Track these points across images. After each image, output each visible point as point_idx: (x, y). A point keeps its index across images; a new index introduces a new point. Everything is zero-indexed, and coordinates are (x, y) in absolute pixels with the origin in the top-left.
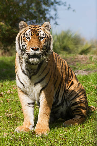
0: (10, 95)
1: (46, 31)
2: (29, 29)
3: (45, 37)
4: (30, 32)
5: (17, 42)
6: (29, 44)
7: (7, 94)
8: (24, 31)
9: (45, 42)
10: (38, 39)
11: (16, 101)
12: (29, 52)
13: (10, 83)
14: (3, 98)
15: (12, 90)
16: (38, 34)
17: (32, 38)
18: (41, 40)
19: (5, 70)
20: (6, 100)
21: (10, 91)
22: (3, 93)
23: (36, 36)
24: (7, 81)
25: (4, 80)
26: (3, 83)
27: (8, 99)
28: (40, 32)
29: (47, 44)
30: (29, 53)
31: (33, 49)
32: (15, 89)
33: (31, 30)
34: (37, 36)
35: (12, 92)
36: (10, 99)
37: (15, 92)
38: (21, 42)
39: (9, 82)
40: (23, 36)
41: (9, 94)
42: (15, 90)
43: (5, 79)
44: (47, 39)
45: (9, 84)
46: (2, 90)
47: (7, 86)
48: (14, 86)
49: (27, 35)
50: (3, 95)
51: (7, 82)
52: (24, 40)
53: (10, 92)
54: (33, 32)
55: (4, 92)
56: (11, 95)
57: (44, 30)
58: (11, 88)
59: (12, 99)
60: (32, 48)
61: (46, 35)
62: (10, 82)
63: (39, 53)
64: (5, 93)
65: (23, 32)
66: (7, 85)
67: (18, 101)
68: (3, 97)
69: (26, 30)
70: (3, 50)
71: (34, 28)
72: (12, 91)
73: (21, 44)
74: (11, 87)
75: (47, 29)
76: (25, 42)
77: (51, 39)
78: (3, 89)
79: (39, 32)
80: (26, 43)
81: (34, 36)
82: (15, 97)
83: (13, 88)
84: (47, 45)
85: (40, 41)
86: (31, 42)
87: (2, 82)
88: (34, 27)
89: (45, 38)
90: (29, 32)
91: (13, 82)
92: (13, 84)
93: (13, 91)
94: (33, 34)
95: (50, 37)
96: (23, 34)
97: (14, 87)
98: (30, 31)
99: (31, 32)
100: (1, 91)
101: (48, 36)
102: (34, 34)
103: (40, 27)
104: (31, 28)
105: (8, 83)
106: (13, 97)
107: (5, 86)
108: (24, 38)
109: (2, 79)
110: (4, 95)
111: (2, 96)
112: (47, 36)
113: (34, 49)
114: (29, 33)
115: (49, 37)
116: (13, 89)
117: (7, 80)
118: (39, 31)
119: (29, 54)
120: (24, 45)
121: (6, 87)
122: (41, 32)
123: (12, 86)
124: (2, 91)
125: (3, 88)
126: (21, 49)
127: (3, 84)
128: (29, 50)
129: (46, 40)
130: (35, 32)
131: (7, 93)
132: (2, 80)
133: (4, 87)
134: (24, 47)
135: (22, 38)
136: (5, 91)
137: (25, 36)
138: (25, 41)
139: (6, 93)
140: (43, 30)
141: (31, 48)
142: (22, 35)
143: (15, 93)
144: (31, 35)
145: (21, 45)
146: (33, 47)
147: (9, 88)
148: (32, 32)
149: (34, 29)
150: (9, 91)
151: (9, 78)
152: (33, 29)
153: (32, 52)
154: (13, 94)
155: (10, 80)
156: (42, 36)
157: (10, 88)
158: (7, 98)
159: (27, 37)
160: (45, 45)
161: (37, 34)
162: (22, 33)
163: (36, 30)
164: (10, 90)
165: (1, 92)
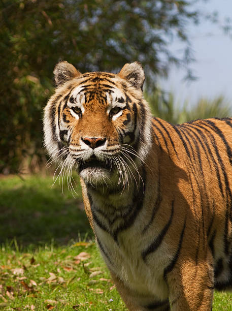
0: (55, 289)
1: (129, 89)
2: (82, 83)
3: (127, 107)
4: (83, 93)
5: (47, 122)
6: (77, 129)
7: (46, 287)
8: (67, 91)
9: (125, 123)
10: (106, 111)
11: (74, 307)
12: (78, 151)
13: (54, 254)
14: (36, 297)
15: (63, 274)
16: (106, 98)
17: (86, 111)
18: (115, 118)
19: (39, 214)
20: (43, 302)
21: (57, 279)
22: (35, 284)
23: (97, 105)
24: (46, 248)
25: (38, 245)
26: (36, 253)
27: (51, 301)
28: (111, 91)
29: (133, 128)
30: (77, 153)
31: (87, 142)
32: (69, 271)
33: (86, 88)
34: (101, 105)
35: (61, 280)
36: (56, 299)
37: (70, 279)
38: (59, 123)
39: (52, 249)
40: (63, 104)
41: (54, 286)
42: (70, 276)
43: (40, 242)
44: (132, 113)
45: (52, 257)
46: (32, 275)
47: (48, 263)
48: (66, 261)
49: (72, 100)
50: (35, 290)
51: (47, 250)
52: (65, 116)
53: (55, 281)
54: (91, 93)
55: (39, 281)
56: (59, 289)
57: (124, 86)
58: (59, 270)
59: (62, 301)
60: (84, 138)
61: (131, 101)
62: (56, 251)
63: (106, 153)
64: (40, 284)
65: (64, 93)
66: (46, 259)
67: (78, 306)
68: (37, 294)
69: (71, 88)
70: (35, 158)
71: (94, 80)
72: (62, 277)
73: (57, 127)
74: (57, 266)
75: (134, 85)
76: (68, 122)
77: (143, 111)
78: (36, 271)
79: (107, 94)
80: (70, 124)
81: (92, 104)
82: (72, 294)
83: (65, 269)
84: (134, 131)
85: (110, 118)
86: (84, 122)
87: (33, 250)
88: (94, 77)
89: (127, 111)
90: (79, 93)
91: (64, 251)
92: (64, 256)
93: (64, 279)
94: (90, 100)
95: (142, 105)
96: (62, 98)
97: (68, 265)
98: (82, 91)
99: (85, 94)
100: (30, 278)
101: (135, 105)
102: (92, 97)
103: (112, 80)
104: (86, 81)
105: (49, 252)
106: (66, 295)
107: (40, 263)
108: (65, 109)
109: (32, 241)
110: (39, 289)
111: (33, 292)
112: (131, 105)
113: (91, 141)
114: (79, 95)
115: (138, 106)
116: (64, 272)
117: (46, 244)
118: (107, 91)
119: (77, 157)
120: (64, 131)
121: (45, 267)
122: (113, 92)
123: (60, 262)
124: (33, 279)
125: (35, 269)
126: (59, 143)
127: (35, 258)
128: (78, 145)
129: (128, 115)
130: (95, 94)
131: (48, 282)
132: (31, 246)
133: (39, 265)
134: (65, 136)
135: (59, 111)
136: (41, 278)
137: (69, 104)
138: (68, 119)
139: (45, 283)
140: (120, 85)
141: (82, 139)
142: (61, 102)
143: (71, 282)
144: (83, 101)
145: (58, 132)
146: (88, 137)
147: (52, 267)
148: (88, 92)
149: (95, 85)
150: (52, 276)
151: (53, 240)
152: (91, 83)
153: (86, 151)
154: (64, 286)
155: (56, 246)
156: (115, 104)
157: (56, 269)
158: (48, 297)
159: (72, 108)
160: (127, 131)
161: (100, 98)
162: (61, 96)
163: (100, 88)
164: (56, 273)
165: (30, 282)
